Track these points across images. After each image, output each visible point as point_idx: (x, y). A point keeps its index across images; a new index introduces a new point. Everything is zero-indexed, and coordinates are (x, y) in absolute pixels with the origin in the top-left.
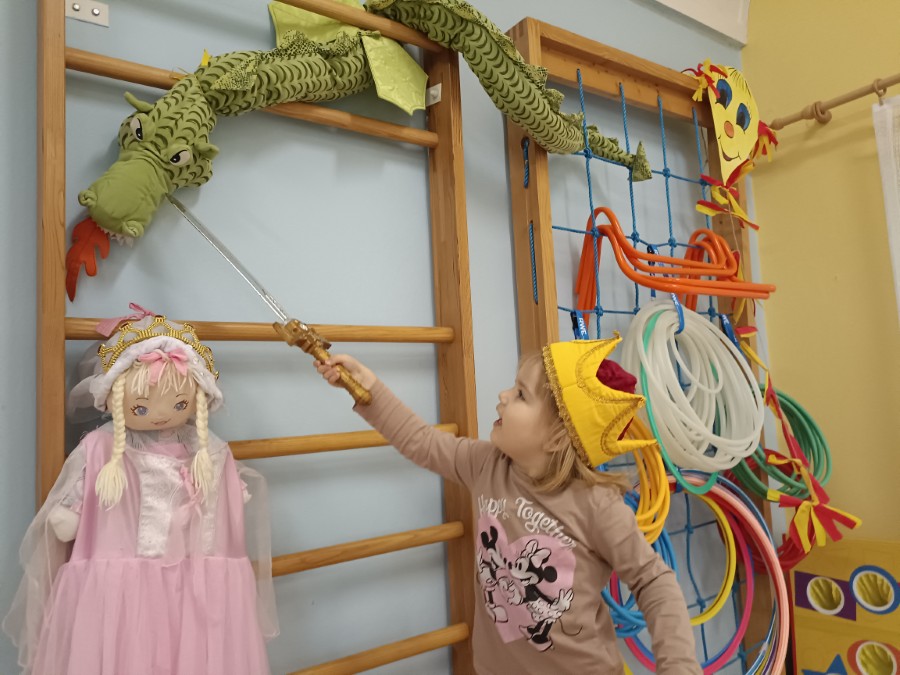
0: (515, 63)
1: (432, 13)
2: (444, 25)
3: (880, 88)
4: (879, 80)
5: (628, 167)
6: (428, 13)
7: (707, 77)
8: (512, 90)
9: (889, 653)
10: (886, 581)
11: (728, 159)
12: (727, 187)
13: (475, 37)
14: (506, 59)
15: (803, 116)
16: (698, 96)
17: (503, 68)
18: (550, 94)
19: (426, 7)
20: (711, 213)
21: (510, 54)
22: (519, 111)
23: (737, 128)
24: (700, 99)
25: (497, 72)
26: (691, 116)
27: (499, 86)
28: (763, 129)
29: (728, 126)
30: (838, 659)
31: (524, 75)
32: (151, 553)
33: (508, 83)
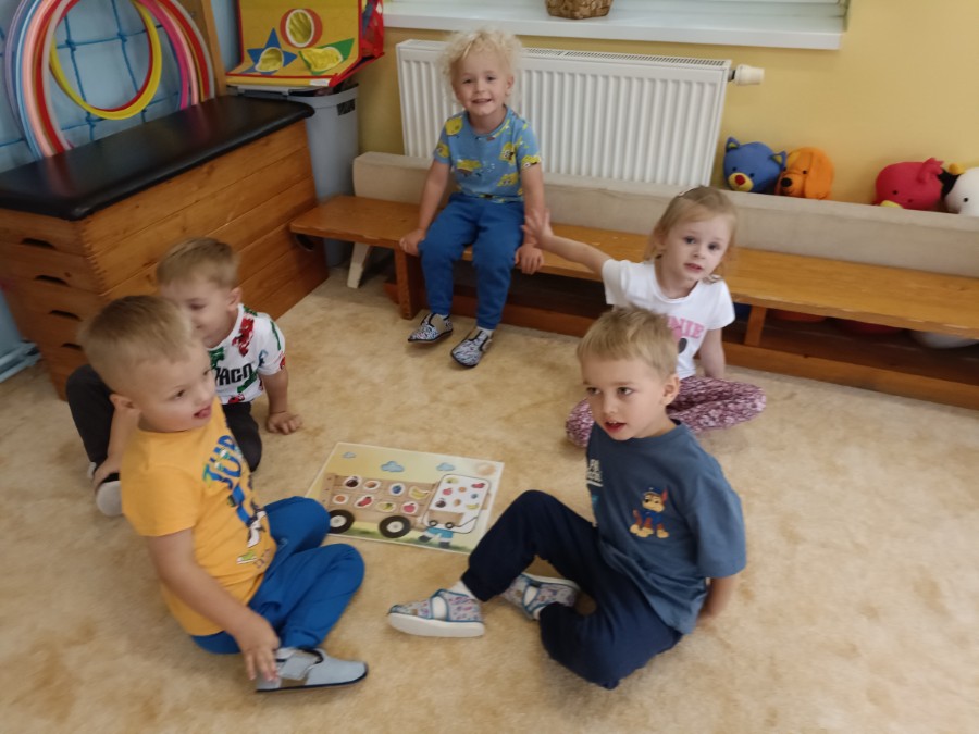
9: (309, 17)
30: (273, 33)
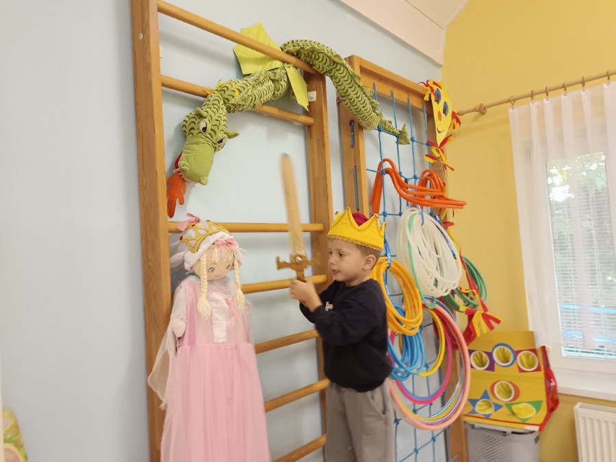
0: (359, 86)
1: (319, 57)
2: (325, 63)
3: (512, 101)
4: (512, 96)
5: (397, 137)
6: (317, 57)
7: (431, 88)
8: (356, 100)
9: (510, 386)
10: (509, 351)
11: (439, 132)
12: (440, 148)
13: (340, 72)
14: (355, 84)
15: (474, 110)
16: (426, 98)
17: (353, 89)
18: (373, 102)
19: (316, 53)
20: (432, 161)
21: (358, 82)
22: (358, 110)
23: (443, 115)
24: (428, 100)
25: (350, 90)
26: (422, 108)
27: (350, 97)
28: (454, 116)
29: (439, 113)
30: (486, 392)
31: (362, 93)
32: (221, 341)
33: (355, 96)
